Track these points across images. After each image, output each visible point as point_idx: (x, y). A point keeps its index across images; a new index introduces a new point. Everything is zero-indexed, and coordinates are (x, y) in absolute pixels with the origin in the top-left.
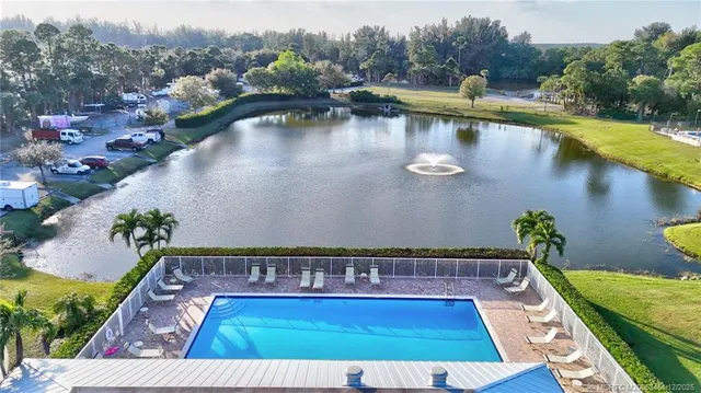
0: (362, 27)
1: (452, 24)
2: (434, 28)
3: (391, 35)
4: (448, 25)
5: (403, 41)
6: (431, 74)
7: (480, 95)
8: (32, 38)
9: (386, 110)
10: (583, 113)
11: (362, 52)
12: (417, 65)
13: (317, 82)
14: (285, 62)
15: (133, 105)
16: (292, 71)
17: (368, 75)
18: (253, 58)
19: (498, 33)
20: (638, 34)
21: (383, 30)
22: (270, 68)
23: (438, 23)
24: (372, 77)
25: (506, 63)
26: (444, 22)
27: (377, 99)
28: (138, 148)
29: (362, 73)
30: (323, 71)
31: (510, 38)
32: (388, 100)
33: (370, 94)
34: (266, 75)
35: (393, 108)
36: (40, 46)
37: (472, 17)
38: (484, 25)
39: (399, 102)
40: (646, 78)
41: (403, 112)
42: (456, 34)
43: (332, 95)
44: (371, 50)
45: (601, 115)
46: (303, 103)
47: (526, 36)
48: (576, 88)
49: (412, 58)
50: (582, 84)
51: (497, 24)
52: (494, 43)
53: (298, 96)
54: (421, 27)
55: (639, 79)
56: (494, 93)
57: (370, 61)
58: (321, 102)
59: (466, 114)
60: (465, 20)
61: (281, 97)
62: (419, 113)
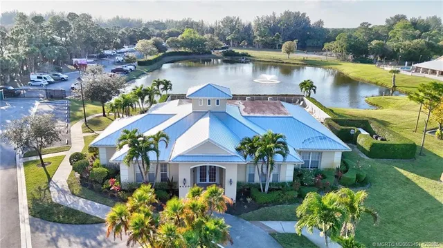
0: (225, 17)
1: (278, 16)
2: (267, 18)
3: (243, 22)
4: (276, 16)
5: (250, 25)
6: (266, 43)
7: (292, 52)
8: (66, 20)
9: (243, 60)
10: (345, 60)
11: (227, 30)
12: (258, 37)
13: (205, 45)
14: (188, 34)
15: (111, 56)
16: (192, 39)
17: (231, 43)
18: (166, 33)
19: (305, 21)
20: (387, 21)
21: (238, 19)
22: (179, 38)
23: (270, 14)
24: (233, 45)
25: (309, 37)
26: (274, 14)
27: (237, 55)
28: (126, 72)
29: (228, 42)
30: (208, 39)
31: (312, 23)
32: (243, 55)
33: (234, 52)
34: (178, 41)
35: (246, 59)
36: (71, 24)
37: (290, 11)
38: (297, 15)
39: (249, 56)
40: (378, 41)
41: (251, 61)
42: (280, 21)
43: (213, 53)
44: (232, 29)
45: (355, 61)
46: (197, 56)
47: (321, 22)
48: (342, 47)
49: (256, 33)
50: (345, 45)
51: (304, 15)
52: (302, 26)
53: (195, 53)
54: (260, 17)
55: (374, 43)
56: (301, 52)
57: (232, 35)
58: (206, 56)
59: (285, 61)
60: (286, 13)
61: (186, 54)
62: (261, 61)
